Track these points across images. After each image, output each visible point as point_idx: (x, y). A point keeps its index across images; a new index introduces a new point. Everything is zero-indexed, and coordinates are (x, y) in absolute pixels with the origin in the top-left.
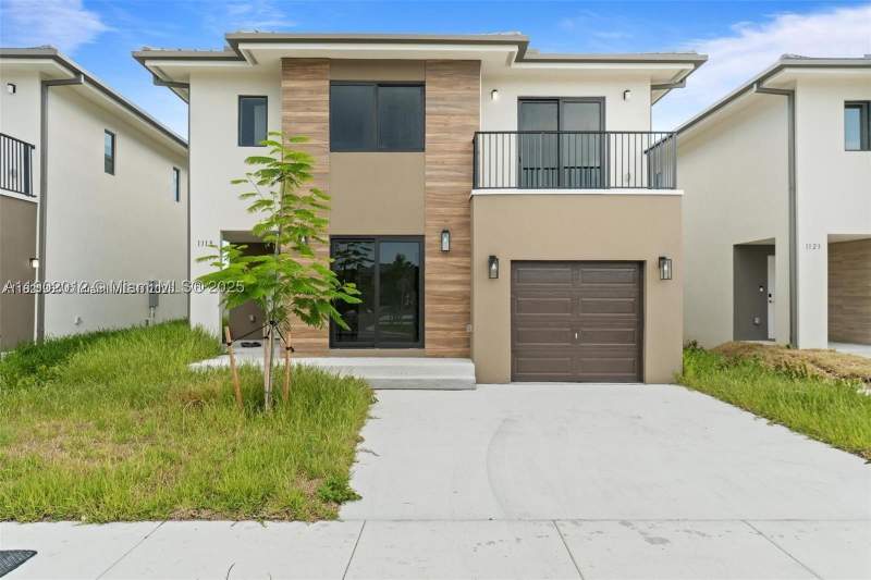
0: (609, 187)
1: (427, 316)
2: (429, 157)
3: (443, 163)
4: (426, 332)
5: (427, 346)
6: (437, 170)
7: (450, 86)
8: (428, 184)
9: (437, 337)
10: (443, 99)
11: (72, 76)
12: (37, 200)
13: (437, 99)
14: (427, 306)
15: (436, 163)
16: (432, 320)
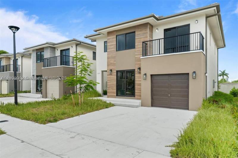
0: (190, 51)
1: (136, 89)
2: (136, 50)
3: (139, 51)
4: (136, 93)
5: (136, 96)
6: (138, 53)
7: (141, 31)
8: (136, 56)
9: (138, 94)
10: (139, 34)
11: (80, 43)
12: (75, 67)
13: (138, 35)
14: (136, 87)
15: (138, 51)
16: (137, 90)
